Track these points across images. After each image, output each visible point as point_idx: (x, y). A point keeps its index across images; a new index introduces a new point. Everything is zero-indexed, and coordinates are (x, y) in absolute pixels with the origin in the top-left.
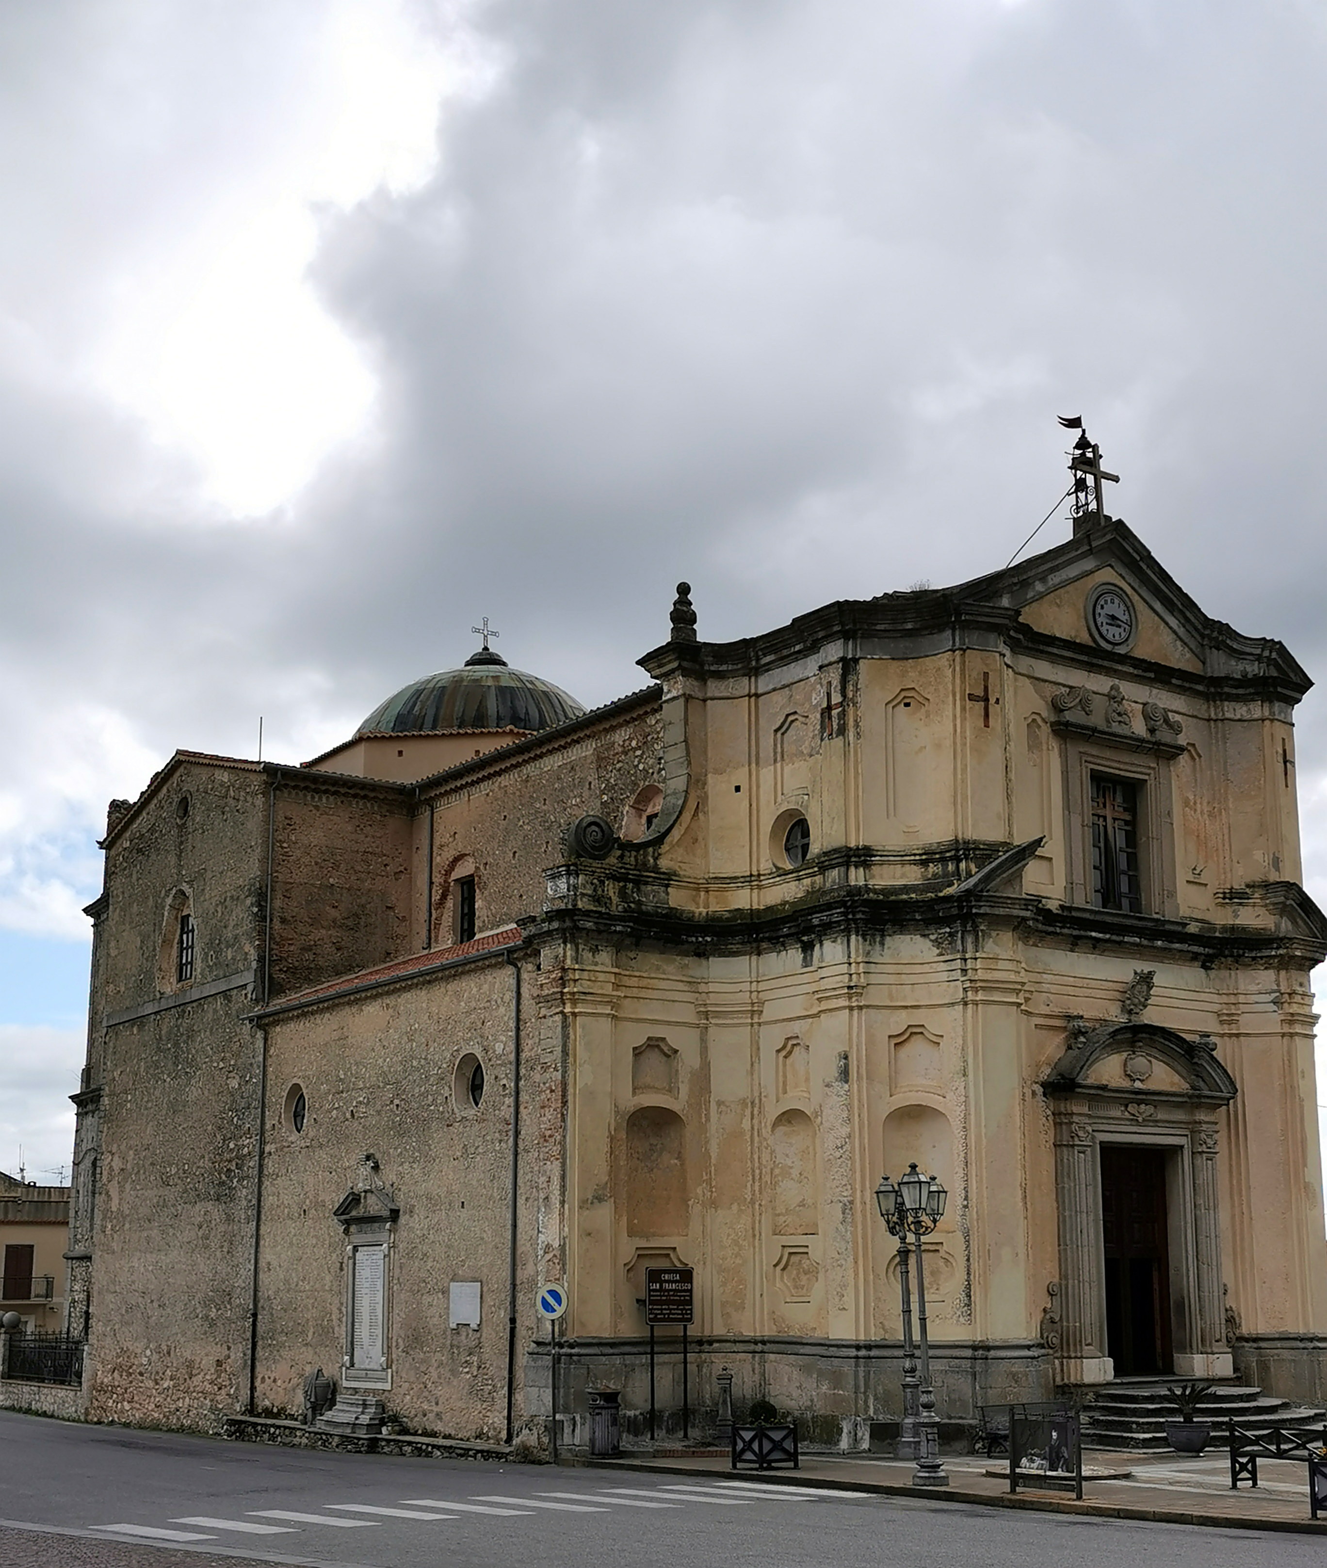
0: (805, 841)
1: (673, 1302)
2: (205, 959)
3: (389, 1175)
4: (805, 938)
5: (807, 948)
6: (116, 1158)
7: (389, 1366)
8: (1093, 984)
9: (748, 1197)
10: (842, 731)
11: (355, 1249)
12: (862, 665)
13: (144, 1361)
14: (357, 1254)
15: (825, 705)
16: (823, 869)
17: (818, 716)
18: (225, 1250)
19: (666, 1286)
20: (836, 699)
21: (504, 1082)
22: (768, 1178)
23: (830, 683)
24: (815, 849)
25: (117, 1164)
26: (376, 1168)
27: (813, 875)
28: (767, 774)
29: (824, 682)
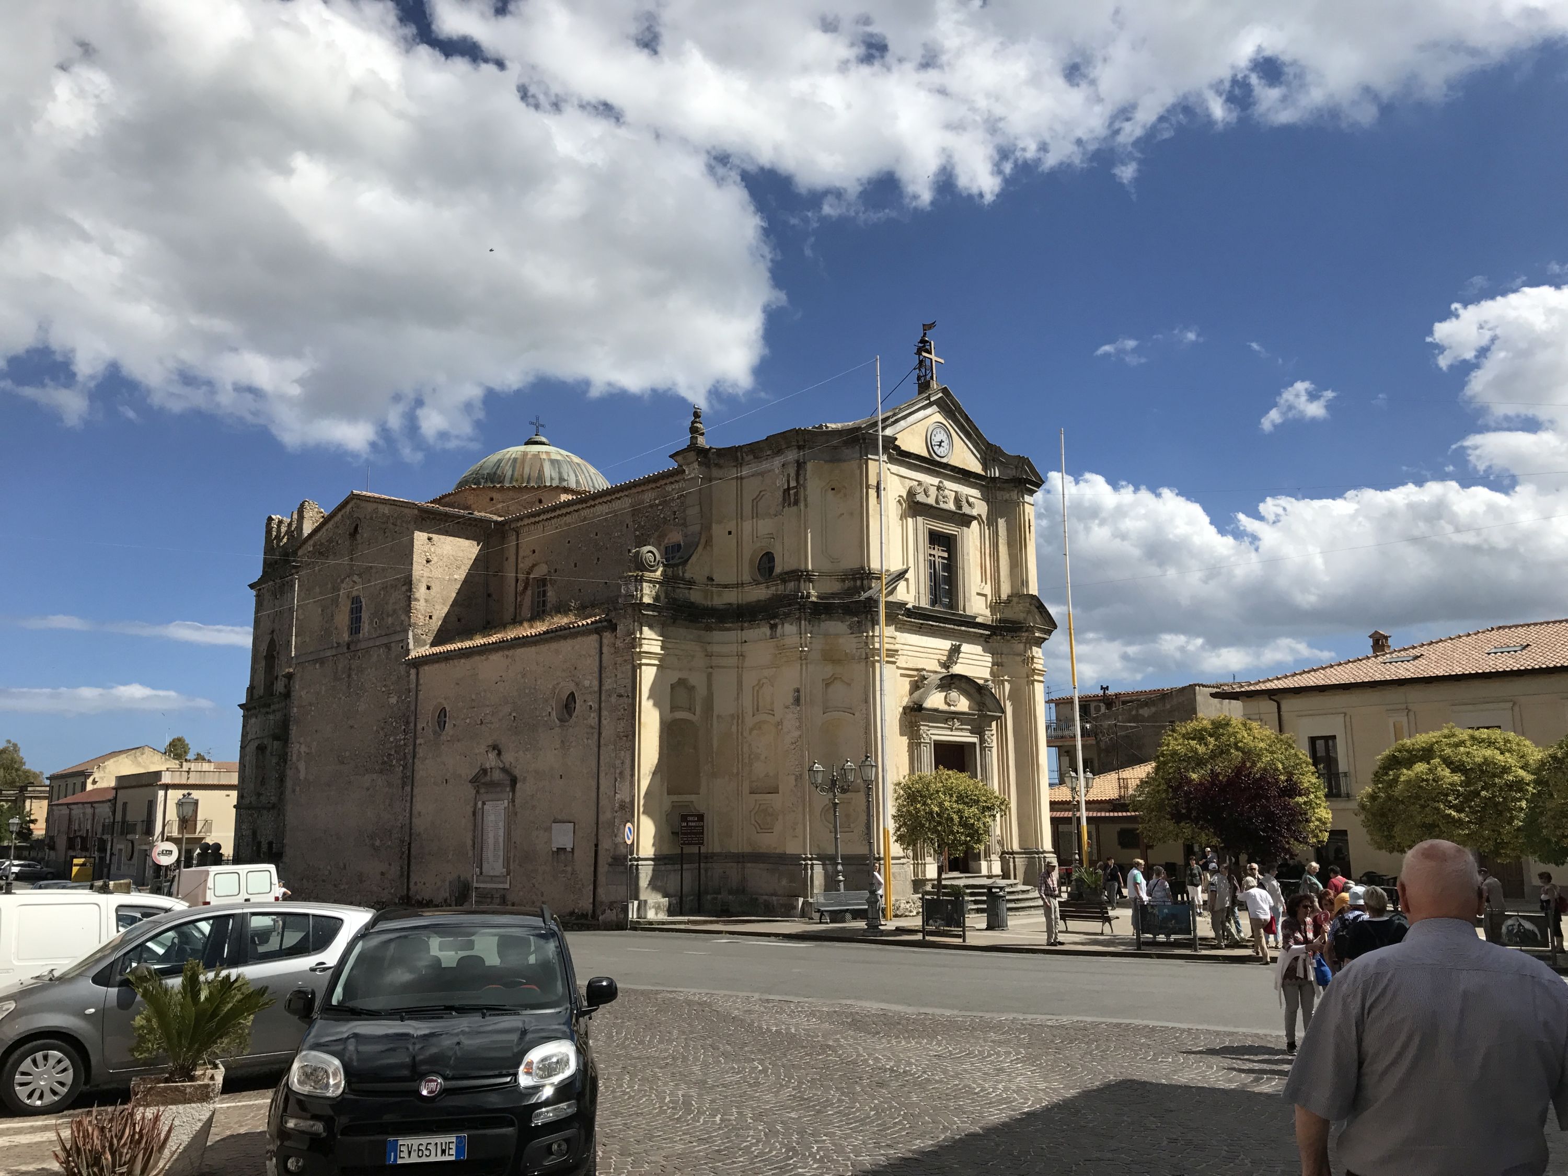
0: (771, 565)
1: (694, 834)
2: (371, 623)
3: (509, 757)
4: (772, 622)
5: (773, 627)
6: (303, 746)
7: (508, 873)
8: (929, 650)
9: (735, 771)
10: (796, 503)
11: (484, 803)
12: (809, 466)
13: (327, 873)
14: (485, 807)
15: (786, 487)
16: (784, 581)
17: (781, 493)
18: (387, 803)
19: (690, 824)
20: (793, 484)
21: (591, 703)
22: (747, 761)
23: (789, 475)
24: (778, 570)
25: (303, 749)
26: (499, 754)
27: (777, 585)
28: (747, 526)
29: (786, 474)
